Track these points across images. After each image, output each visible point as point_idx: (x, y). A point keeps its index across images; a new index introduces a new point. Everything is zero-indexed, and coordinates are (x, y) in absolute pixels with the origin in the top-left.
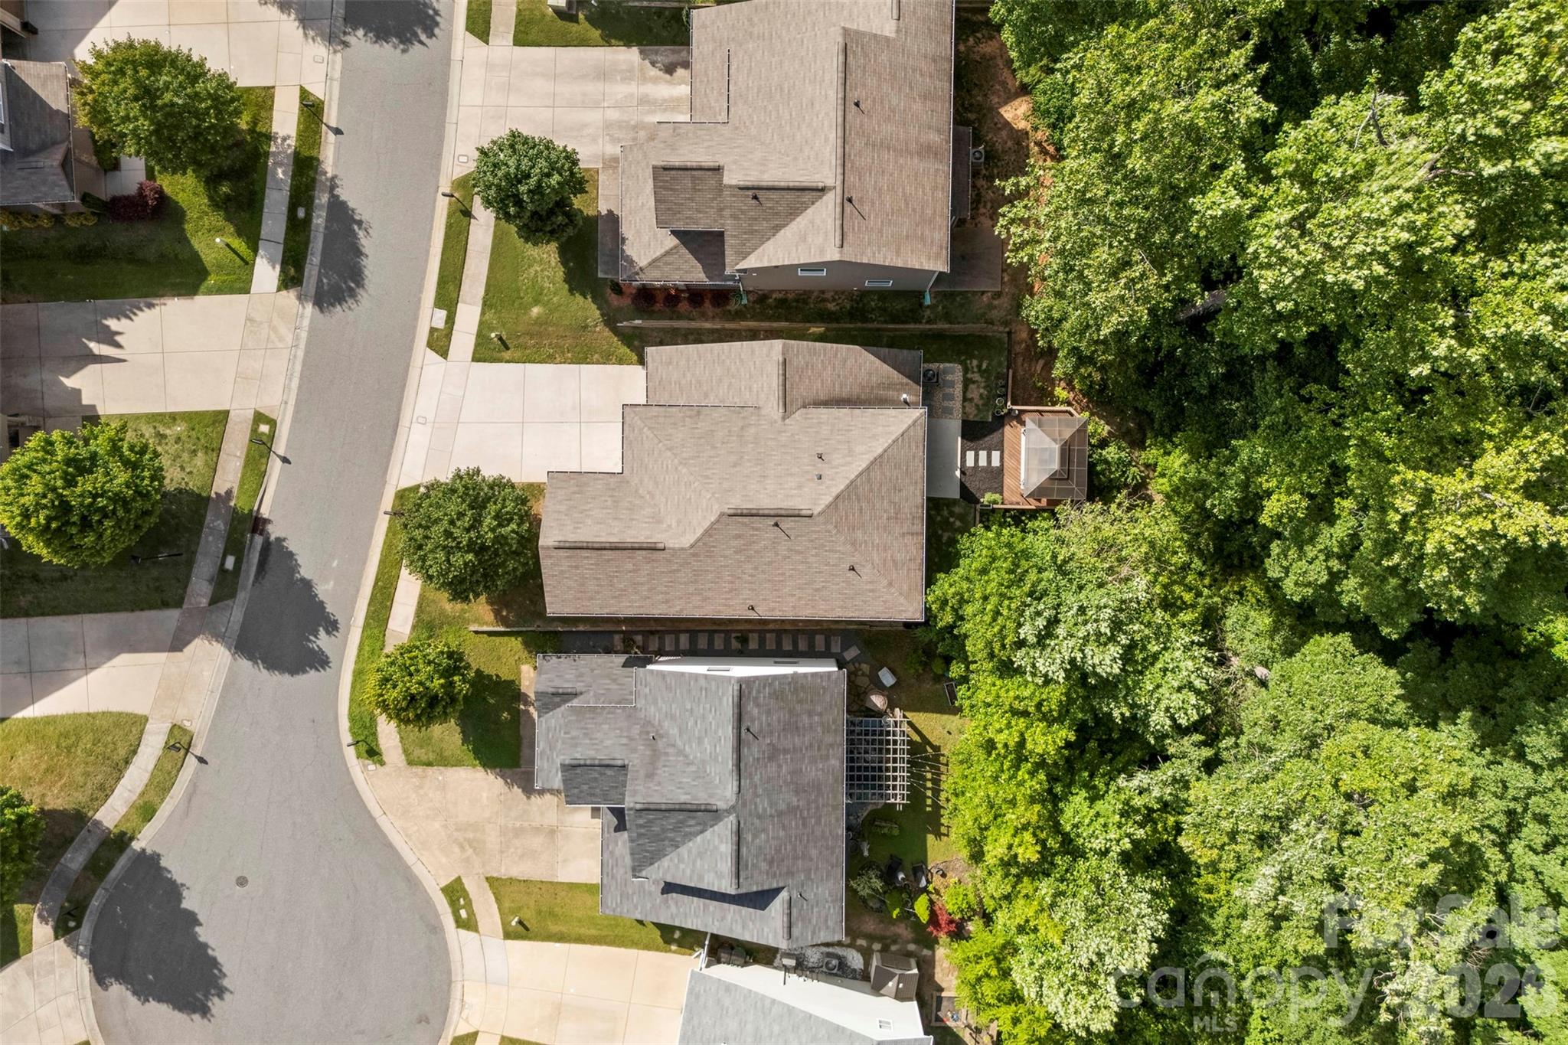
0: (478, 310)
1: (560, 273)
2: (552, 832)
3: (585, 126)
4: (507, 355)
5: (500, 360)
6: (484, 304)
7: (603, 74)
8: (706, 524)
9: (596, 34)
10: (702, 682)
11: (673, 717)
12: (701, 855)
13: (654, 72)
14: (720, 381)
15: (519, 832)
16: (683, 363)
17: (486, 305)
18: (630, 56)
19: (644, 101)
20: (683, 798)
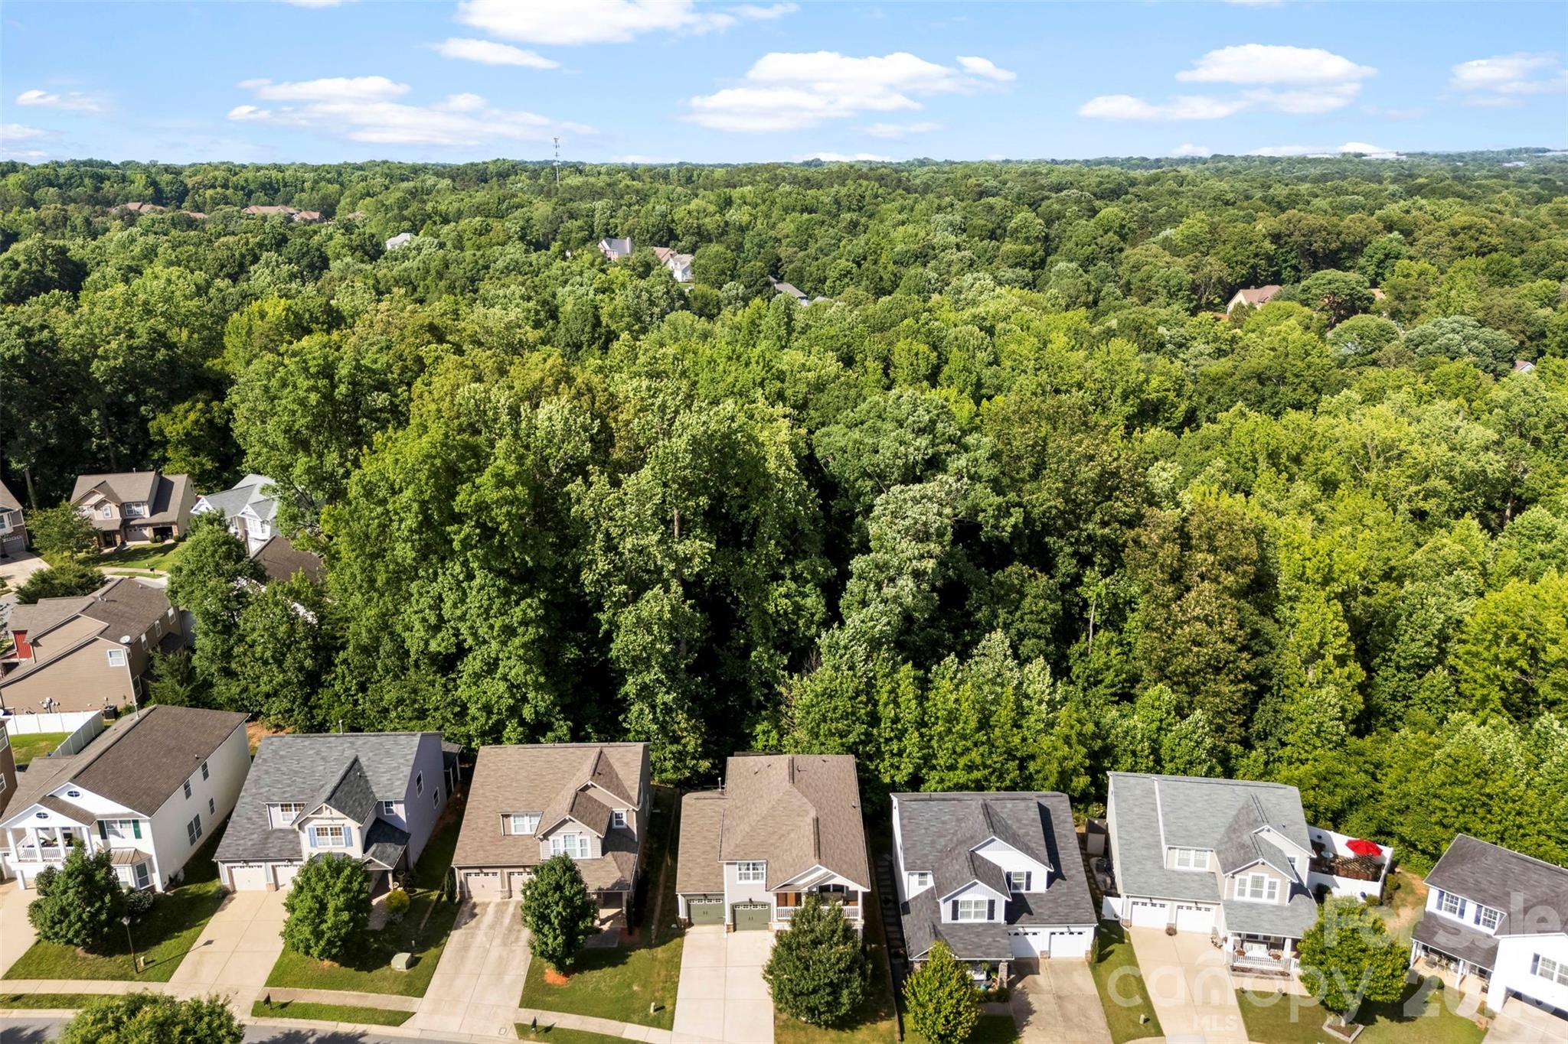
0: (629, 1026)
1: (608, 970)
2: (1059, 998)
3: (500, 957)
4: (668, 1008)
5: (673, 1013)
6: (626, 1021)
7: (465, 948)
8: (800, 795)
9: (433, 951)
10: (905, 821)
11: (933, 842)
12: (1019, 821)
13: (473, 923)
14: (705, 838)
15: (1066, 1018)
16: (690, 865)
17: (626, 1019)
18: (456, 937)
19: (492, 927)
20: (981, 817)
